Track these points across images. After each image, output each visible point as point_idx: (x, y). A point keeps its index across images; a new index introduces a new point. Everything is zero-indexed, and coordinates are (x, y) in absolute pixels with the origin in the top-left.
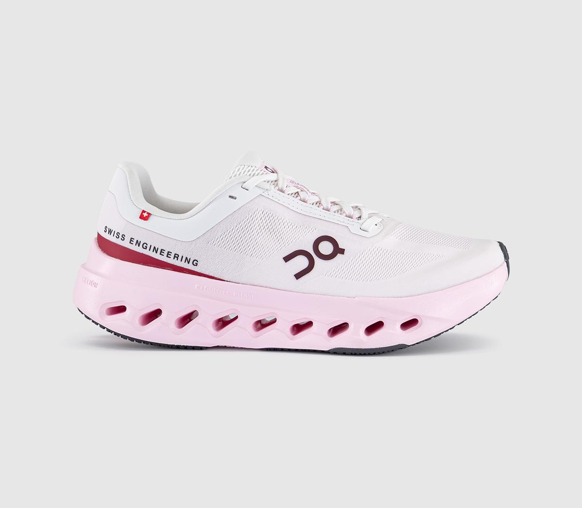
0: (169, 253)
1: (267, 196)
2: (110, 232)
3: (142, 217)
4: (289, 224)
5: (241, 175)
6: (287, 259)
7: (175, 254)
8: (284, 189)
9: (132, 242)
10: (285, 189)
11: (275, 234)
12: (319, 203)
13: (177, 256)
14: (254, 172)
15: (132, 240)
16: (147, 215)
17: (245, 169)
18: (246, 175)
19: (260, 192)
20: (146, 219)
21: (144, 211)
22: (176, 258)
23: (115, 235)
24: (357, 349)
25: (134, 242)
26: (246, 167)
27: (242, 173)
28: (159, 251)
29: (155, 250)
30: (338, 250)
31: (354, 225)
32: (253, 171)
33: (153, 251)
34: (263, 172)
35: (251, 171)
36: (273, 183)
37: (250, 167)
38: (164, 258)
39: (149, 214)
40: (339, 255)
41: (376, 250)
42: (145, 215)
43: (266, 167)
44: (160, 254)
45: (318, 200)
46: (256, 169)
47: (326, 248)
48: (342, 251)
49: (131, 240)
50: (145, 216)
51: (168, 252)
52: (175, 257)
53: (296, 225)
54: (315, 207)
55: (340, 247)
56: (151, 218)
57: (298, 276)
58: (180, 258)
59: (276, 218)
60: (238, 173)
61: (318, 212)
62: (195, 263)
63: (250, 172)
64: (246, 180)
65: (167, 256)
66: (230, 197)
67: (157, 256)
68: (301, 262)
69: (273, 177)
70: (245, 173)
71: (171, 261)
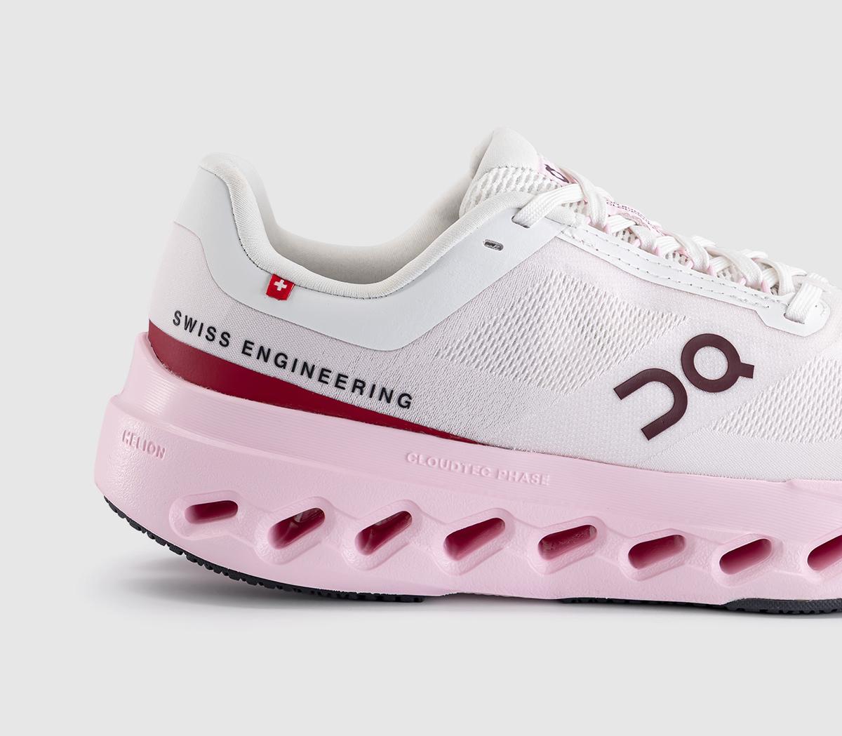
0: (340, 379)
1: (570, 240)
2: (190, 324)
3: (272, 292)
4: (624, 307)
5: (502, 190)
6: (624, 390)
7: (357, 381)
8: (605, 224)
9: (247, 351)
10: (606, 221)
11: (594, 332)
12: (680, 255)
13: (359, 384)
14: (530, 183)
15: (249, 345)
16: (285, 287)
17: (509, 176)
18: (515, 189)
19: (554, 231)
20: (282, 295)
21: (276, 278)
22: (357, 391)
23: (205, 332)
24: (796, 602)
25: (255, 352)
26: (512, 170)
27: (504, 186)
28: (316, 374)
29: (307, 370)
30: (739, 370)
31: (771, 309)
32: (527, 181)
33: (302, 374)
34: (547, 182)
35: (523, 180)
36: (575, 207)
37: (520, 170)
38: (329, 391)
39: (290, 284)
40: (742, 381)
41: (823, 365)
42: (280, 286)
43: (548, 168)
44: (320, 380)
45: (677, 246)
46: (533, 175)
47: (711, 363)
48: (748, 371)
49: (245, 347)
50: (279, 289)
51: (340, 375)
52: (355, 387)
53: (638, 310)
54: (674, 263)
55: (744, 359)
56: (295, 294)
57: (652, 431)
58: (367, 390)
59: (593, 294)
60: (495, 186)
61: (684, 276)
62: (405, 401)
63: (521, 184)
64: (523, 204)
65: (337, 386)
66: (488, 244)
67: (312, 385)
68: (657, 399)
69: (572, 193)
70: (513, 186)
71: (346, 396)
